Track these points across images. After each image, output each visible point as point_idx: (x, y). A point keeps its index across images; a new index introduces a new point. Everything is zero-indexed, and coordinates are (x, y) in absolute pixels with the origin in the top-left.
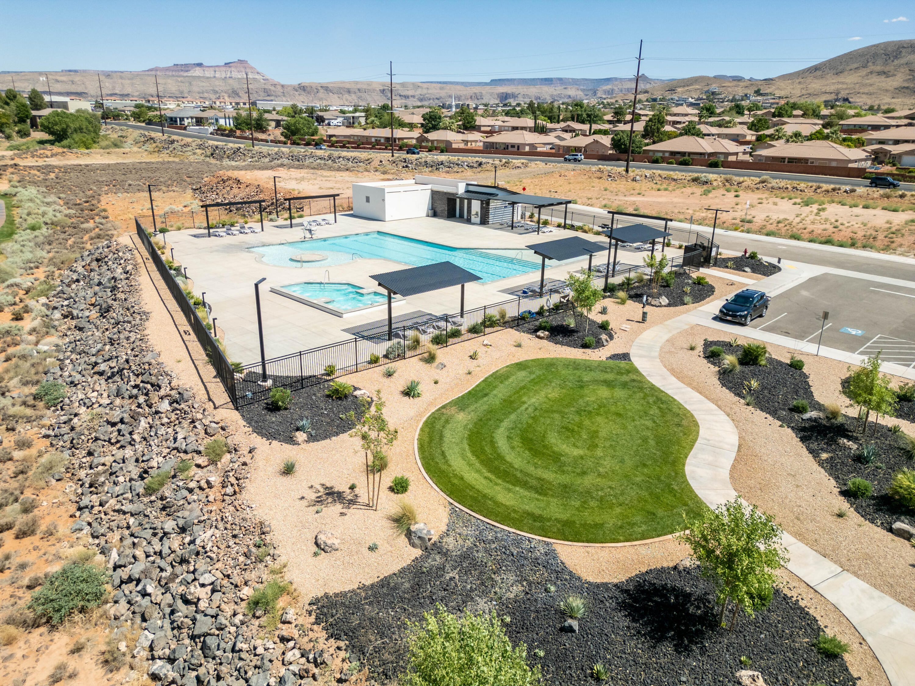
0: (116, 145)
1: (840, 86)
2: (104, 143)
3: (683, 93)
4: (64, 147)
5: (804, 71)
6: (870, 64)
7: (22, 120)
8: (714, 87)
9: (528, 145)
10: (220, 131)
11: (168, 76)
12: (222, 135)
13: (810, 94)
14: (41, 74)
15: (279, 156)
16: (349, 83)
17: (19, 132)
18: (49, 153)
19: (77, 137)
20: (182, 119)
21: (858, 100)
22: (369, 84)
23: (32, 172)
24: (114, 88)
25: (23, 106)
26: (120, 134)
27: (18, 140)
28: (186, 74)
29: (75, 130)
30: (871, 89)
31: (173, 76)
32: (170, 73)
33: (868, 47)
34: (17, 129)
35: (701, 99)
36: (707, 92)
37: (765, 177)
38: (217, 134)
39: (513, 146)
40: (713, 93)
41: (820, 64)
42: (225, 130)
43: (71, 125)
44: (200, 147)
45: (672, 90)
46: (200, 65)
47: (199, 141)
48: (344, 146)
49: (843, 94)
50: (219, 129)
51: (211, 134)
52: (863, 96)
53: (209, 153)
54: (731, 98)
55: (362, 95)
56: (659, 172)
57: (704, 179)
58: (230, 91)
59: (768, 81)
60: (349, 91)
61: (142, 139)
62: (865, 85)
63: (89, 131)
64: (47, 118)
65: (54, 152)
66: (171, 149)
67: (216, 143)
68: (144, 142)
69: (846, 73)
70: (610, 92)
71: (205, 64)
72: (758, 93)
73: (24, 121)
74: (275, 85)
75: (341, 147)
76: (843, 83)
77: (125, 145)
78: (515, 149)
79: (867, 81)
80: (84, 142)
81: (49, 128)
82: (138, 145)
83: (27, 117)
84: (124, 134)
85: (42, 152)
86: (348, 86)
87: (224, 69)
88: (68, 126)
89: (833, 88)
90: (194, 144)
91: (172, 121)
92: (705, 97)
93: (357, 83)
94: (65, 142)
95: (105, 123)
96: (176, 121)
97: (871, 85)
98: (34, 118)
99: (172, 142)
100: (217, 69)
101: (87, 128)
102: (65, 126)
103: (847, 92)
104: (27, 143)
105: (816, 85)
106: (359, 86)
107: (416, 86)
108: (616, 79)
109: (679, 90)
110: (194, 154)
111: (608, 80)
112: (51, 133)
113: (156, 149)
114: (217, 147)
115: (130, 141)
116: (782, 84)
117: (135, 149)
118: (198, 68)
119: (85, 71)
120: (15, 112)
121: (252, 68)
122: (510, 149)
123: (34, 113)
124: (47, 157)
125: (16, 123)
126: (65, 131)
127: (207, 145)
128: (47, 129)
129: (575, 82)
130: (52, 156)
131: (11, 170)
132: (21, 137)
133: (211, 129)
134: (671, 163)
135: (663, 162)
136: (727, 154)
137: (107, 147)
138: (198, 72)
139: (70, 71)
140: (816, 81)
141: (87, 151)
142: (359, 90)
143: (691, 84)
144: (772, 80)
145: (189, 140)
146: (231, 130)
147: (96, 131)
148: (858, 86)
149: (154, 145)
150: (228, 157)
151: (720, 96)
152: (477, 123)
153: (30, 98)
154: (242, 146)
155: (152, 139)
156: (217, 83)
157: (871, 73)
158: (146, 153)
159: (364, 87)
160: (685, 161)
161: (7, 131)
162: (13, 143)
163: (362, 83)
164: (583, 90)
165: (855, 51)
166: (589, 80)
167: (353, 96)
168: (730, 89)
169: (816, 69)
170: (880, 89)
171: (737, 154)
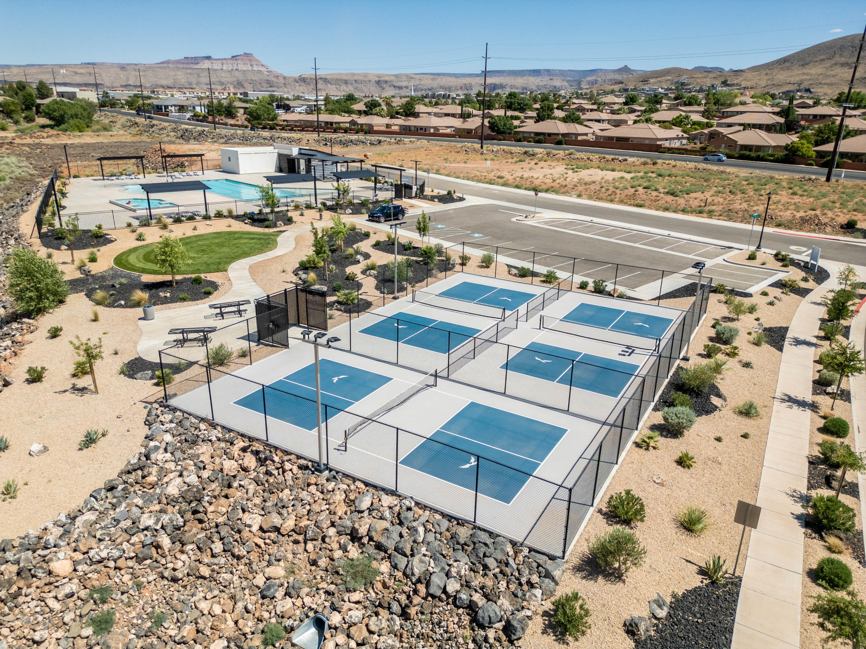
0: (105, 129)
1: (805, 77)
2: (95, 127)
3: (654, 84)
4: (60, 130)
5: (773, 63)
6: (837, 56)
7: (28, 108)
8: (684, 79)
9: (433, 127)
10: (196, 117)
11: (178, 69)
12: (197, 120)
13: (774, 85)
14: (62, 66)
15: (233, 137)
16: (347, 75)
17: (25, 118)
18: (45, 135)
19: (72, 122)
20: (166, 107)
21: (819, 90)
22: (365, 75)
23: (24, 148)
24: (128, 79)
25: (30, 95)
26: (111, 120)
27: (24, 125)
28: (196, 66)
29: (72, 117)
30: (833, 80)
31: (183, 68)
32: (181, 66)
33: (835, 40)
34: (24, 115)
35: (671, 89)
36: (677, 83)
37: (571, 151)
38: (193, 120)
39: (421, 129)
40: (683, 84)
41: (789, 56)
42: (200, 116)
43: (69, 112)
44: (174, 130)
45: (645, 81)
46: (209, 58)
47: (174, 125)
48: (292, 130)
49: (805, 85)
50: (195, 115)
51: (189, 119)
52: (825, 86)
53: (179, 135)
54: (698, 88)
55: (359, 86)
56: (505, 147)
57: (531, 152)
58: (235, 83)
59: (737, 72)
60: (346, 82)
61: (129, 124)
62: (828, 76)
63: (83, 117)
64: (48, 106)
65: (50, 134)
66: (151, 132)
67: (187, 127)
68: (130, 127)
69: (812, 64)
70: (594, 83)
71: (213, 57)
72: (725, 83)
73: (30, 109)
74: (277, 77)
75: (290, 130)
76: (807, 74)
77: (114, 129)
78: (423, 131)
79: (831, 73)
80: (78, 127)
81: (50, 115)
82: (125, 129)
83: (32, 105)
84: (114, 120)
85: (39, 134)
86: (345, 78)
87: (231, 61)
88: (65, 113)
89: (797, 79)
90: (169, 128)
91: (158, 109)
92: (673, 88)
93: (353, 75)
94: (63, 126)
95: (100, 110)
96: (161, 109)
97: (834, 76)
98: (38, 106)
99: (153, 126)
100: (224, 62)
101: (82, 114)
102: (62, 112)
103: (810, 82)
104: (31, 127)
105: (781, 76)
106: (356, 78)
107: (409, 77)
108: (601, 70)
109: (652, 81)
110: (168, 136)
111: (593, 72)
112: (51, 119)
113: (139, 133)
114: (187, 130)
115: (118, 125)
116: (749, 75)
117: (122, 132)
118: (206, 61)
119: (102, 64)
120: (23, 101)
121: (257, 61)
122: (420, 131)
123: (39, 101)
124: (43, 138)
125: (23, 110)
126: (62, 117)
127: (179, 128)
128: (48, 115)
129: (562, 73)
130: (47, 137)
131: (6, 146)
132: (28, 122)
133: (188, 115)
134: (530, 142)
135: (524, 141)
136: (577, 135)
137: (98, 130)
138: (206, 64)
139: (89, 64)
140: (782, 72)
141: (80, 134)
142: (356, 81)
143: (664, 75)
144: (742, 71)
145: (166, 124)
146: (204, 117)
147: (90, 117)
148: (821, 77)
149: (138, 129)
150: (194, 138)
151: (689, 87)
152: (416, 111)
153: (38, 89)
154: (206, 129)
155: (136, 123)
156: (223, 75)
157: (836, 64)
158: (130, 136)
159: (361, 78)
160: (539, 139)
161: (15, 116)
162: (19, 127)
163: (358, 74)
164: (568, 81)
165: (824, 43)
166: (575, 71)
167: (350, 87)
168: (698, 80)
169: (785, 60)
170: (842, 80)
171: (586, 134)
